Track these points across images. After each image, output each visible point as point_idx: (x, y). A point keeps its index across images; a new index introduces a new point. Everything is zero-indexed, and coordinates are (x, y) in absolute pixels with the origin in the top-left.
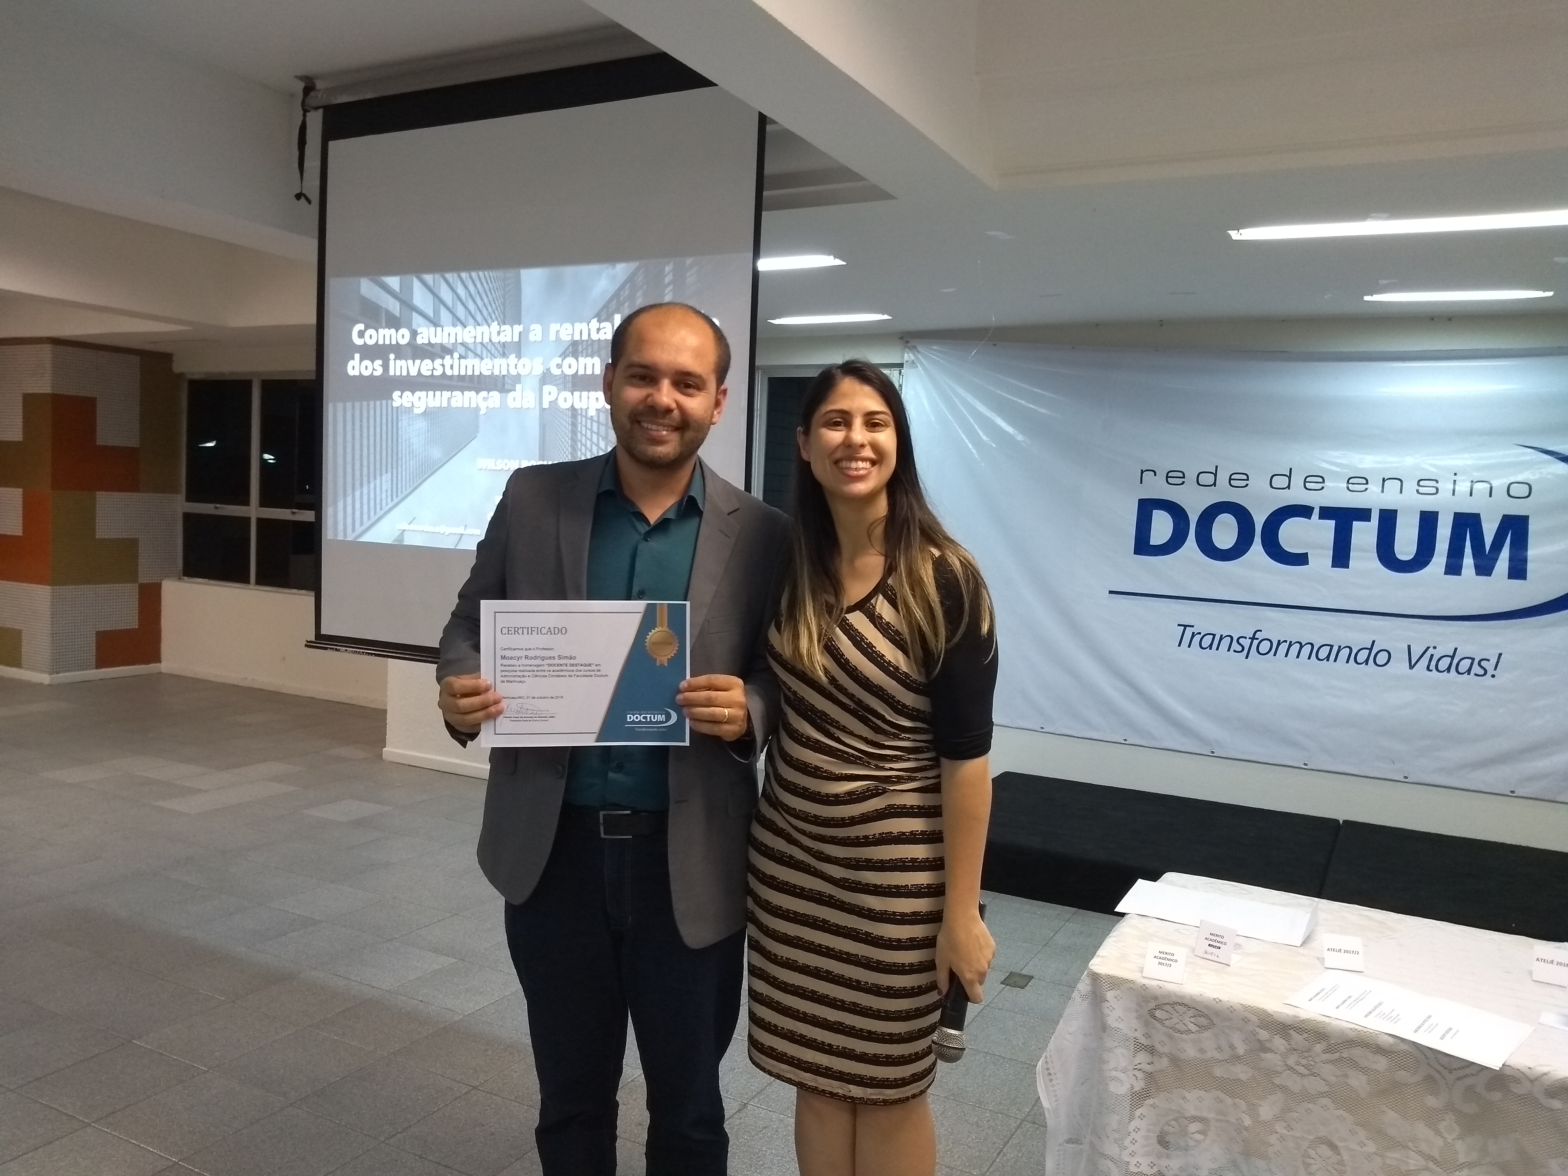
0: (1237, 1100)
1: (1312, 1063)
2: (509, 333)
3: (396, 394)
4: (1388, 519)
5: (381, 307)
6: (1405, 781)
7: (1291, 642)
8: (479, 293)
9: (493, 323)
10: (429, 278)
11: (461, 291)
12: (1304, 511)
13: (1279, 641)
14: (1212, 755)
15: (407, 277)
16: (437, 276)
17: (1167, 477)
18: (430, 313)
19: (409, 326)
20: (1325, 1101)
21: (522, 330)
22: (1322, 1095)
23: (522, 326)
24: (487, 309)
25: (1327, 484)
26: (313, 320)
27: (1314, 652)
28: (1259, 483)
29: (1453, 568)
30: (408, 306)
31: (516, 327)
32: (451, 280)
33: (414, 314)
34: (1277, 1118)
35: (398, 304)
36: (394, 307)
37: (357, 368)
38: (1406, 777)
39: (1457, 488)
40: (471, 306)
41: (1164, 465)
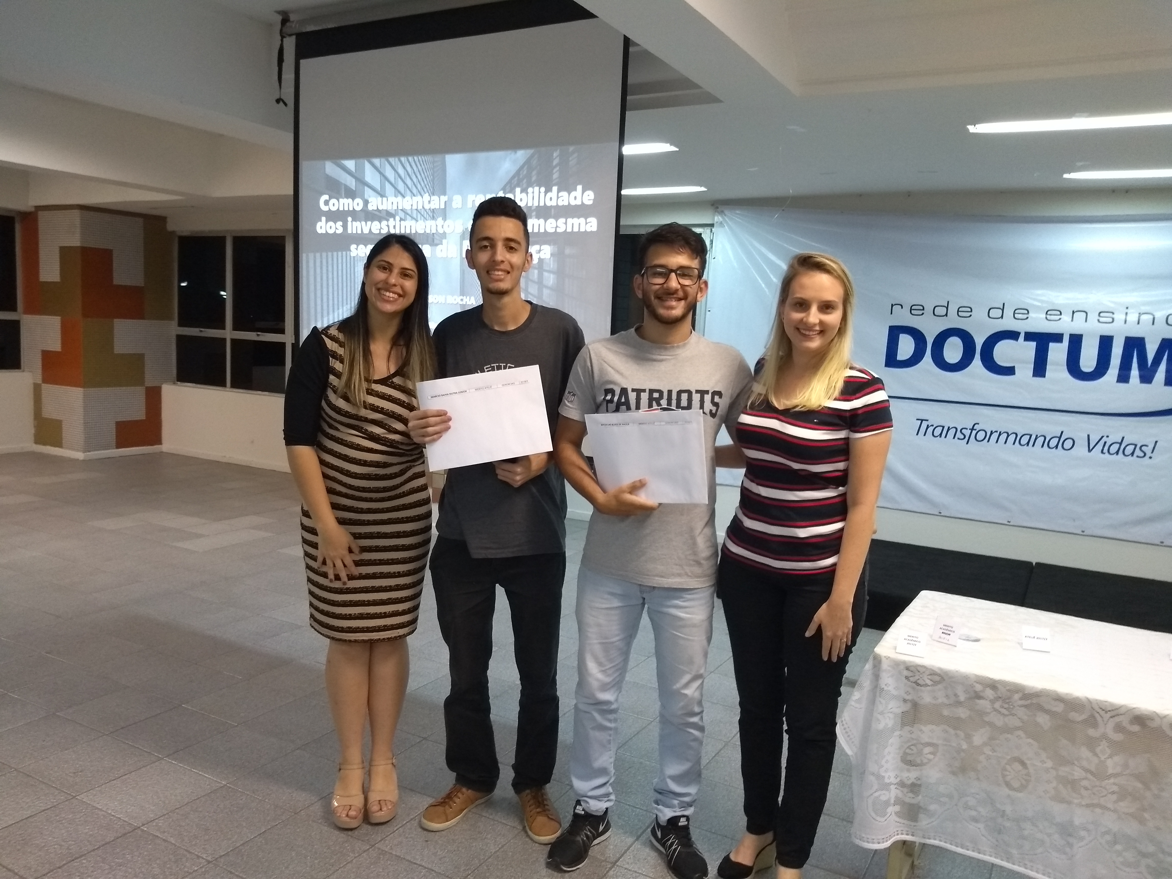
0: (958, 732)
1: (1012, 707)
2: (437, 202)
3: (353, 247)
4: (1076, 341)
5: (341, 183)
6: (1083, 534)
7: (1000, 432)
8: (414, 173)
9: (425, 195)
10: (377, 161)
11: (401, 171)
12: (1013, 335)
13: (992, 431)
14: (940, 515)
15: (361, 161)
16: (383, 160)
17: (911, 309)
18: (378, 187)
19: (362, 197)
20: (1020, 733)
21: (447, 200)
22: (1018, 728)
23: (447, 197)
24: (420, 184)
25: (1031, 314)
26: (291, 192)
27: (1018, 439)
28: (980, 314)
29: (1123, 377)
30: (361, 182)
31: (442, 197)
32: (393, 163)
33: (366, 188)
34: (985, 744)
35: (354, 180)
36: (351, 183)
37: (324, 228)
38: (1083, 532)
39: (1128, 319)
40: (409, 182)
41: (909, 300)
